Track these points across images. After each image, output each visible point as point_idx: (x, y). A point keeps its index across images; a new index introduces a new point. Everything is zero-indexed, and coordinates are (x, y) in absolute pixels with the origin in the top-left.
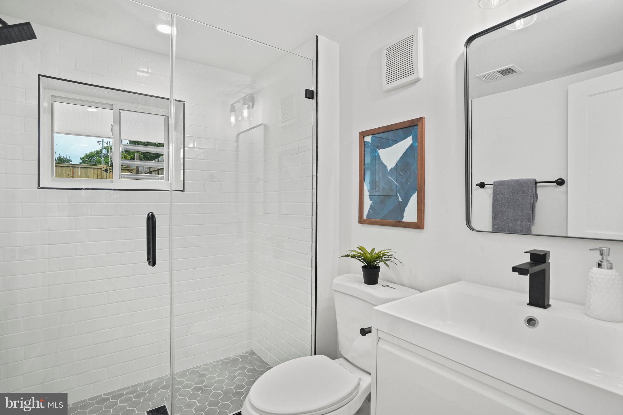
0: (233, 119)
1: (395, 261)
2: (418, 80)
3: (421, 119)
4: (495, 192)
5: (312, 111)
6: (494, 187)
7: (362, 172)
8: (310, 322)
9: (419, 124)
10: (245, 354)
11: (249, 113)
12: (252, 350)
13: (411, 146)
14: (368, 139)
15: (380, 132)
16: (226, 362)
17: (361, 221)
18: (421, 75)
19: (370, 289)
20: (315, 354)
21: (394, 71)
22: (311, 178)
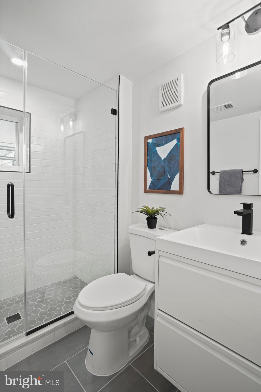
0: (62, 128)
1: (166, 214)
2: (180, 105)
3: (182, 129)
4: (221, 177)
5: (115, 122)
6: (220, 174)
7: (146, 161)
8: (114, 254)
9: (181, 132)
10: (71, 278)
11: (73, 124)
12: (76, 276)
13: (176, 144)
14: (150, 141)
15: (158, 136)
16: (59, 284)
17: (145, 191)
18: (182, 102)
19: (151, 231)
20: (117, 273)
21: (166, 99)
22: (114, 165)
